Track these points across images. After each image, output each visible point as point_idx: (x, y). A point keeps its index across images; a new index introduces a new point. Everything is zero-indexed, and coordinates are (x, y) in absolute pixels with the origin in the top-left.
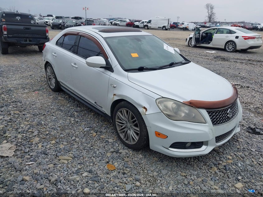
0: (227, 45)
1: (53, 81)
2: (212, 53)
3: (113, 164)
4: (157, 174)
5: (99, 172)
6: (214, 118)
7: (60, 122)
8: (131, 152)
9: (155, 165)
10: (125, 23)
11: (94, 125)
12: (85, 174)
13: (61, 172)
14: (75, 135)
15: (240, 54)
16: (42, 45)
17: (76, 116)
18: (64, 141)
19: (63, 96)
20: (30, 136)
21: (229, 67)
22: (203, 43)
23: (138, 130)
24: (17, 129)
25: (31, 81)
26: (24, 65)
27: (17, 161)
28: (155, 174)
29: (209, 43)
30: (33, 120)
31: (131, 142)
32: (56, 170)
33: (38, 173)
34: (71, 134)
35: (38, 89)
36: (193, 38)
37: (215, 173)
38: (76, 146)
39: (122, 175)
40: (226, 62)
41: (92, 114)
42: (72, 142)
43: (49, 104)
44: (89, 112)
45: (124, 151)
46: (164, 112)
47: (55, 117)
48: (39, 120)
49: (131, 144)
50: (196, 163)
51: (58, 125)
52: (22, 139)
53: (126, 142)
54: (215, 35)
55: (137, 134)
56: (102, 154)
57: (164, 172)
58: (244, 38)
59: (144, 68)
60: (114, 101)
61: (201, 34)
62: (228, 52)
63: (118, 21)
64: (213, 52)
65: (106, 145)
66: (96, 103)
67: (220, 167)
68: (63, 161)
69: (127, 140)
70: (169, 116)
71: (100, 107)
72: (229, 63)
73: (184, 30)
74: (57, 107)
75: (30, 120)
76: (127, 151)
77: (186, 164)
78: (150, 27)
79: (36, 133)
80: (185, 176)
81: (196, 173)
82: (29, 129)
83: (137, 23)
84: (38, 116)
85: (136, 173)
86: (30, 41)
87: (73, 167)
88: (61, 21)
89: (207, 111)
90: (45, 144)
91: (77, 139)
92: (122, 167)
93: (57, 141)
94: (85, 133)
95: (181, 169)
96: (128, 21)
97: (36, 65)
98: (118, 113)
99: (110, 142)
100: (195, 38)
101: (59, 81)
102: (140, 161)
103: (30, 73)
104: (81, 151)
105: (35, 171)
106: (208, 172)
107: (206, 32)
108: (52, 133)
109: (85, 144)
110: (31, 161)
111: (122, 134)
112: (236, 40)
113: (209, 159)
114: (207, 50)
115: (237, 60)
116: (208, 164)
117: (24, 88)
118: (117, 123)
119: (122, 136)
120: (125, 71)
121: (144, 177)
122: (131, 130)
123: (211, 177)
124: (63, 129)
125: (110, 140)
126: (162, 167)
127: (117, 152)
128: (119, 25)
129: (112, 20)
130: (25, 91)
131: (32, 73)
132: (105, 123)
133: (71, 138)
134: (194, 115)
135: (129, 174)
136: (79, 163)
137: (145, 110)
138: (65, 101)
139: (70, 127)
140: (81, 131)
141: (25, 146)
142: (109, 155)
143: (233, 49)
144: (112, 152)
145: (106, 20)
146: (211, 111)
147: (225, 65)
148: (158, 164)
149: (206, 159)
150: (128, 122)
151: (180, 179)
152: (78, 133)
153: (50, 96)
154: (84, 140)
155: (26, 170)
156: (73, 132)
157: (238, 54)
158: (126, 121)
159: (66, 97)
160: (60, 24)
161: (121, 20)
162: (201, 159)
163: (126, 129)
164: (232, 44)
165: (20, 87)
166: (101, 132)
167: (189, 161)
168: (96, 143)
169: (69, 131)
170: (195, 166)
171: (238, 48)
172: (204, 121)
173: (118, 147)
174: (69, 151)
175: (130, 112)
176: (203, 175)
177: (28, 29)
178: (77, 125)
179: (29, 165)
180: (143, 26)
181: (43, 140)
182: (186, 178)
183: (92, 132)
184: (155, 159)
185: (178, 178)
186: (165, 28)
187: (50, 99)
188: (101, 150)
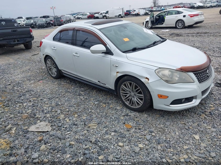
0: (177, 23)
1: (54, 70)
2: (166, 32)
3: (128, 124)
4: (163, 126)
5: (122, 131)
6: (199, 78)
7: (73, 101)
8: (137, 114)
9: (159, 119)
10: (87, 16)
11: (100, 99)
12: (113, 134)
13: (95, 135)
14: (89, 108)
15: (189, 30)
16: (28, 44)
17: (83, 95)
18: (84, 113)
19: (65, 81)
20: (56, 114)
21: (184, 41)
22: (157, 24)
23: (143, 96)
24: (43, 111)
25: (32, 73)
26: (19, 62)
27: (58, 133)
28: (162, 126)
29: (163, 24)
30: (50, 103)
31: (136, 106)
32: (91, 134)
33: (79, 138)
34: (87, 108)
35: (41, 79)
36: (149, 21)
37: (205, 118)
38: (94, 116)
39: (139, 130)
40: (181, 37)
41: (95, 91)
42: (90, 113)
43: (57, 89)
44: (91, 90)
45: (132, 114)
46: (163, 79)
47: (67, 98)
48: (56, 102)
49: (136, 107)
50: (188, 114)
51: (73, 103)
52: (51, 117)
53: (132, 107)
54: (166, 16)
55: (141, 99)
56: (117, 118)
57: (168, 123)
58: (190, 16)
59: (137, 48)
60: (118, 78)
61: (155, 17)
62: (179, 29)
63: (80, 15)
64: (167, 30)
65: (117, 111)
66: (99, 82)
67: (207, 113)
68: (93, 127)
69: (132, 105)
70: (167, 81)
71: (104, 84)
72: (183, 38)
73: (136, 16)
74: (64, 90)
75: (49, 103)
76: (134, 114)
77: (181, 116)
78: (108, 17)
79: (59, 111)
80: (185, 124)
81: (191, 120)
82: (52, 109)
83: (96, 15)
84: (53, 99)
85: (148, 127)
86: (18, 41)
87: (101, 130)
88: (32, 21)
89: (194, 74)
90: (71, 118)
91: (93, 111)
92: (136, 125)
93: (79, 115)
94: (96, 106)
95: (179, 119)
96: (88, 14)
97: (29, 60)
98: (122, 86)
99: (119, 109)
100: (151, 21)
101: (61, 69)
102: (147, 119)
103: (28, 67)
104: (100, 119)
105: (76, 137)
106: (200, 118)
107: (159, 15)
108: (72, 110)
109: (101, 113)
110: (68, 131)
111: (127, 102)
112: (184, 19)
113: (197, 109)
114: (162, 29)
115: (188, 35)
116: (197, 113)
117: (29, 80)
118: (121, 94)
119: (127, 103)
120: (123, 52)
121: (155, 129)
122: (135, 97)
123: (203, 121)
124: (78, 106)
125: (118, 108)
126: (165, 121)
127: (127, 115)
128: (82, 19)
129: (75, 15)
130: (31, 82)
131: (29, 67)
132: (108, 96)
133: (88, 111)
134: (184, 78)
135: (143, 129)
136: (104, 127)
137: (147, 80)
138: (68, 85)
139: (83, 103)
140: (93, 105)
141: (56, 122)
142: (122, 118)
143: (182, 26)
144: (124, 116)
145: (69, 15)
146: (196, 73)
147: (181, 39)
148: (161, 119)
149: (195, 109)
150: (131, 91)
151: (182, 126)
152: (91, 106)
153: (54, 82)
154: (98, 111)
155: (68, 138)
156: (87, 106)
157: (187, 30)
158: (130, 91)
159: (67, 82)
160: (32, 24)
161: (82, 14)
162: (191, 111)
163: (130, 98)
164: (181, 22)
165: (25, 79)
166: (108, 103)
167: (183, 113)
168: (108, 111)
169: (84, 106)
170: (188, 115)
171: (187, 25)
172: (192, 81)
173: (126, 112)
174: (92, 120)
175: (133, 84)
176: (197, 121)
177: (15, 31)
178: (87, 100)
179: (68, 134)
180: (102, 17)
181: (67, 116)
182: (185, 125)
183: (101, 104)
184: (157, 115)
185: (180, 125)
186: (121, 16)
187: (55, 85)
188: (115, 116)
